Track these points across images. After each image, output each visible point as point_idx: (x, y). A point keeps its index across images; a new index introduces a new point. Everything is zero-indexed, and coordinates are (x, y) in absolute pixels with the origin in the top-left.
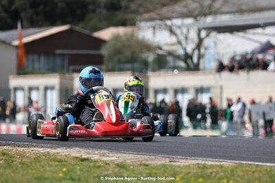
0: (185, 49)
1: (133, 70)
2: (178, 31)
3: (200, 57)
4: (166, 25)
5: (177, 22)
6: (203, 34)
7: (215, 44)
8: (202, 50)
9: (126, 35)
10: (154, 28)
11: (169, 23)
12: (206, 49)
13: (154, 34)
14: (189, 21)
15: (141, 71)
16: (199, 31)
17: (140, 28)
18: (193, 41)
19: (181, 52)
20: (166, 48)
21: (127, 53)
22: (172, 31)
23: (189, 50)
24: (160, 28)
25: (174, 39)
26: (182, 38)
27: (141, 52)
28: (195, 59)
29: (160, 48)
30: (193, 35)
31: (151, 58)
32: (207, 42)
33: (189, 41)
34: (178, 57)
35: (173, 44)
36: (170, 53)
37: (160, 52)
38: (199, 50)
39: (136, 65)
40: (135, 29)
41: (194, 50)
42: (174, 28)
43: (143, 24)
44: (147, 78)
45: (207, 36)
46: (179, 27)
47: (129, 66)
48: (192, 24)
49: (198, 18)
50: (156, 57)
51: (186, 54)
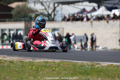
0: (48, 12)
1: (25, 21)
2: (45, 4)
3: (55, 15)
4: (40, 1)
6: (56, 5)
7: (61, 9)
8: (56, 12)
9: (22, 5)
10: (35, 3)
12: (57, 12)
13: (35, 5)
15: (29, 22)
16: (54, 4)
17: (28, 3)
18: (51, 8)
19: (46, 13)
20: (40, 11)
21: (23, 14)
22: (42, 4)
23: (50, 12)
24: (37, 2)
25: (43, 7)
26: (47, 7)
27: (29, 13)
28: (52, 16)
29: (37, 11)
30: (52, 6)
31: (33, 15)
32: (57, 9)
33: (50, 8)
34: (45, 15)
35: (43, 10)
36: (42, 14)
37: (37, 13)
38: (54, 12)
39: (27, 19)
40: (26, 3)
41: (52, 12)
42: (43, 3)
43: (30, 1)
44: (31, 24)
45: (58, 6)
46: (46, 2)
47: (23, 19)
48: (51, 1)
50: (36, 15)
51: (49, 14)
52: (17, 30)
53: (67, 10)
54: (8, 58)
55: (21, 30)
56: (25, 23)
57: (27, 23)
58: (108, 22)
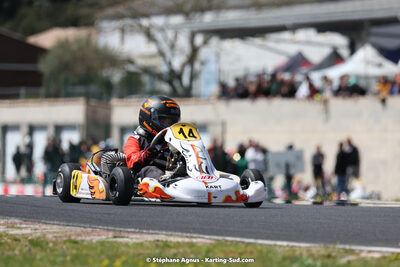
0: (170, 64)
1: (88, 96)
2: (159, 36)
3: (193, 77)
4: (140, 26)
5: (158, 21)
6: (199, 40)
7: (218, 55)
8: (197, 66)
9: (78, 41)
10: (123, 31)
11: (145, 22)
12: (203, 63)
13: (122, 40)
14: (177, 20)
15: (100, 97)
16: (193, 36)
17: (100, 31)
18: (182, 52)
19: (163, 69)
20: (141, 62)
21: (80, 69)
22: (149, 35)
23: (177, 64)
24: (132, 30)
25: (152, 48)
27: (102, 67)
28: (186, 80)
29: (131, 61)
30: (183, 42)
31: (116, 77)
32: (204, 53)
33: (177, 52)
34: (160, 77)
35: (152, 56)
36: (147, 70)
37: (132, 68)
38: (192, 66)
39: (93, 88)
40: (93, 31)
41: (183, 66)
42: (153, 31)
43: (105, 25)
44: (109, 108)
45: (205, 43)
46: (162, 30)
47: (81, 89)
48: (183, 24)
49: (191, 15)
50: (125, 75)
51: (172, 72)
52: (59, 129)
53: (239, 59)
54: (27, 230)
55: (71, 127)
56: (87, 103)
57: (93, 102)
58: (383, 101)
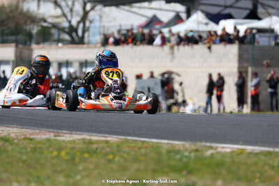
0: (70, 22)
1: (17, 42)
2: (63, 4)
3: (85, 30)
6: (89, 7)
8: (87, 24)
9: (10, 6)
12: (91, 22)
13: (39, 5)
15: (25, 44)
16: (85, 4)
18: (78, 15)
19: (66, 25)
20: (50, 20)
21: (12, 25)
22: (56, 3)
23: (74, 23)
25: (59, 12)
27: (25, 23)
28: (80, 33)
29: (45, 21)
30: (78, 7)
31: (35, 30)
32: (92, 15)
33: (74, 14)
34: (62, 30)
35: (57, 17)
36: (54, 26)
37: (45, 24)
38: (84, 23)
39: (20, 37)
41: (79, 23)
44: (31, 50)
45: (92, 9)
47: (13, 38)
51: (71, 27)
53: (115, 19)
55: (6, 62)
56: (16, 46)
57: (20, 46)
58: (209, 48)
